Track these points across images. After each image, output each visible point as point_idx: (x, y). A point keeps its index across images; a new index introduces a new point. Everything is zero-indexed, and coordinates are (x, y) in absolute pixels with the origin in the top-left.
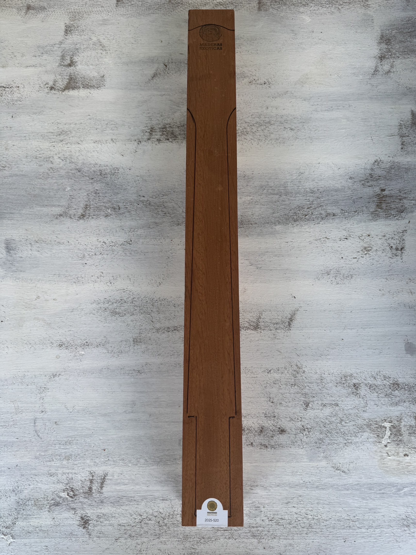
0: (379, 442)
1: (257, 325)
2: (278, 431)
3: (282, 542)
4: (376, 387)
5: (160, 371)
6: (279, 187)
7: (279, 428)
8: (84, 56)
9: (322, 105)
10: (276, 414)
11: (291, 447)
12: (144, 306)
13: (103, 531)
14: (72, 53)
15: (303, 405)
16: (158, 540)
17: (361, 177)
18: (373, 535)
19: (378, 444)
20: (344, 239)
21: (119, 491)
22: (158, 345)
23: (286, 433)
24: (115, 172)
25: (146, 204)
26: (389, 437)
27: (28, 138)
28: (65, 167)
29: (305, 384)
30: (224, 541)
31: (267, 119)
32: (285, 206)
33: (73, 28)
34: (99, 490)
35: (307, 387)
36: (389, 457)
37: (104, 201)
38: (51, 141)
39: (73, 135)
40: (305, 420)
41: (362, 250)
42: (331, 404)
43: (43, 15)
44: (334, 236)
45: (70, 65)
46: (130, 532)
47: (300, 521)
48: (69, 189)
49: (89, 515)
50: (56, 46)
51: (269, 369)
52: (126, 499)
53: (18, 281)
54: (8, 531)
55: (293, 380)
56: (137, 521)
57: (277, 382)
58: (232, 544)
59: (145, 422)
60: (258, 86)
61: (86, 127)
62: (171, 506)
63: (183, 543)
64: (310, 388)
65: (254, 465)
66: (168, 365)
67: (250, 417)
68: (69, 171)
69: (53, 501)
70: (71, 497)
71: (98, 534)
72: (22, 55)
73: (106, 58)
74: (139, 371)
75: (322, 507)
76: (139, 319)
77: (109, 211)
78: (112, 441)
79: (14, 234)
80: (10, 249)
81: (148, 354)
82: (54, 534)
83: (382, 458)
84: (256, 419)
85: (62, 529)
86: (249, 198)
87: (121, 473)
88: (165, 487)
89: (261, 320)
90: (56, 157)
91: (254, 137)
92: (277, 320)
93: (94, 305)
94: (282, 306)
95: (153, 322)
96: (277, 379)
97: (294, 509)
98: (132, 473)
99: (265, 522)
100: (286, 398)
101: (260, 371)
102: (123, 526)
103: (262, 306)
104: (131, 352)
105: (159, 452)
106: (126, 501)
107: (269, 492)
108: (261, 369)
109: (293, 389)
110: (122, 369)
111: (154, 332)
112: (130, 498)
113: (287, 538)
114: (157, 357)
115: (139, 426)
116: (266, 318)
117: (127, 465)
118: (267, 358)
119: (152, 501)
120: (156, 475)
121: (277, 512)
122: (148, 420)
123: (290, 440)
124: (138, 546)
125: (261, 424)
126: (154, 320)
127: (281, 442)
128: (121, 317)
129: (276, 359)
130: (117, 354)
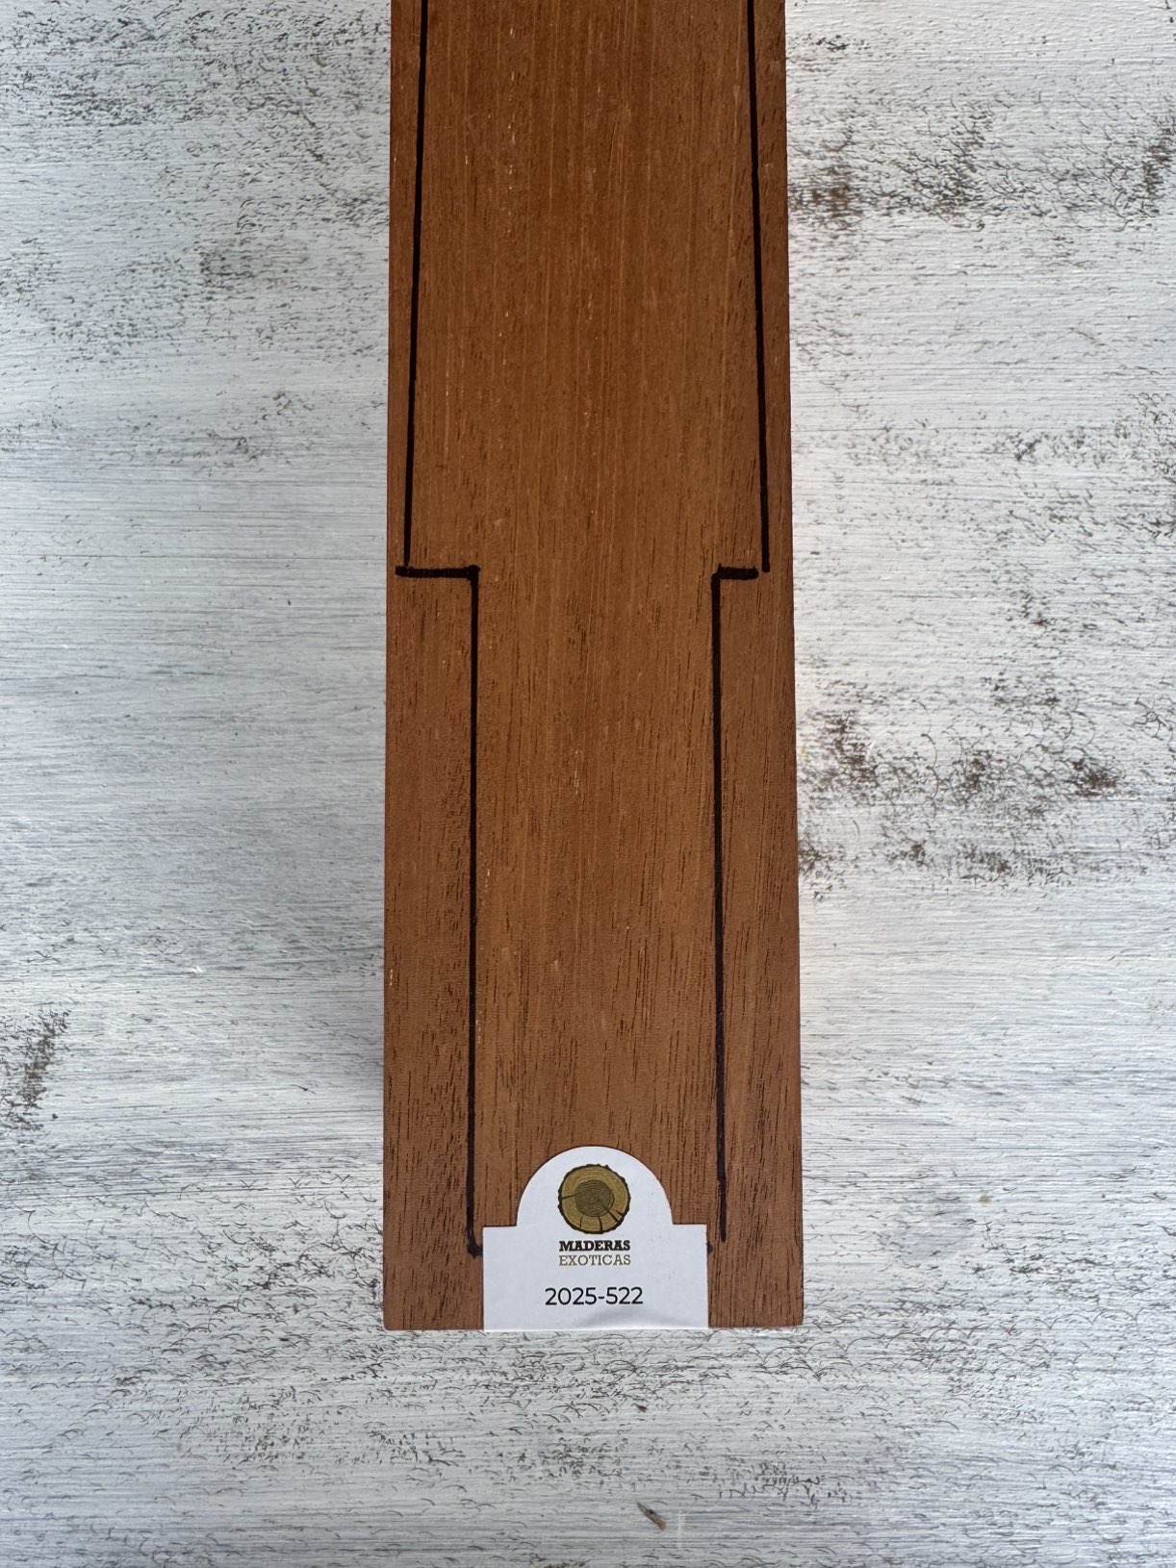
1: (959, 183)
2: (1072, 780)
3: (1090, 1385)
7: (1079, 765)
10: (1060, 687)
11: (1144, 870)
12: (266, 64)
13: (42, 1334)
16: (369, 1378)
21: (140, 1117)
23: (1118, 792)
30: (752, 1383)
34: (19, 1111)
46: (203, 1339)
51: (1028, 438)
52: (179, 1157)
56: (244, 1276)
57: (1069, 510)
58: (799, 1400)
59: (284, 732)
63: (516, 1397)
67: (907, 704)
71: (16, 1354)
74: (241, 444)
76: (236, 139)
78: (87, 835)
81: (296, 344)
84: (945, 717)
87: (146, 1011)
89: (979, 155)
92: (1077, 153)
94: (1111, 72)
95: (321, 156)
96: (1073, 493)
97: (1160, 1206)
98: (214, 1012)
99: (991, 1281)
100: (1120, 600)
101: (970, 449)
102: (162, 1305)
103: (993, 70)
104: (193, 334)
105: (368, 896)
106: (177, 1171)
107: (1018, 1119)
108: (979, 438)
109: (1160, 550)
110: (137, 428)
111: (327, 216)
112: (202, 1154)
113: (1116, 1366)
114: (351, 361)
115: (249, 750)
116: (1012, 142)
117: (181, 969)
118: (1015, 371)
119: (334, 1171)
120: (355, 1025)
121: (1063, 1228)
122: (305, 721)
123: (1143, 829)
124: (255, 1419)
125: (973, 741)
126: (329, 150)
127: (1087, 839)
128: (128, 127)
129: (1068, 381)
130: (104, 341)
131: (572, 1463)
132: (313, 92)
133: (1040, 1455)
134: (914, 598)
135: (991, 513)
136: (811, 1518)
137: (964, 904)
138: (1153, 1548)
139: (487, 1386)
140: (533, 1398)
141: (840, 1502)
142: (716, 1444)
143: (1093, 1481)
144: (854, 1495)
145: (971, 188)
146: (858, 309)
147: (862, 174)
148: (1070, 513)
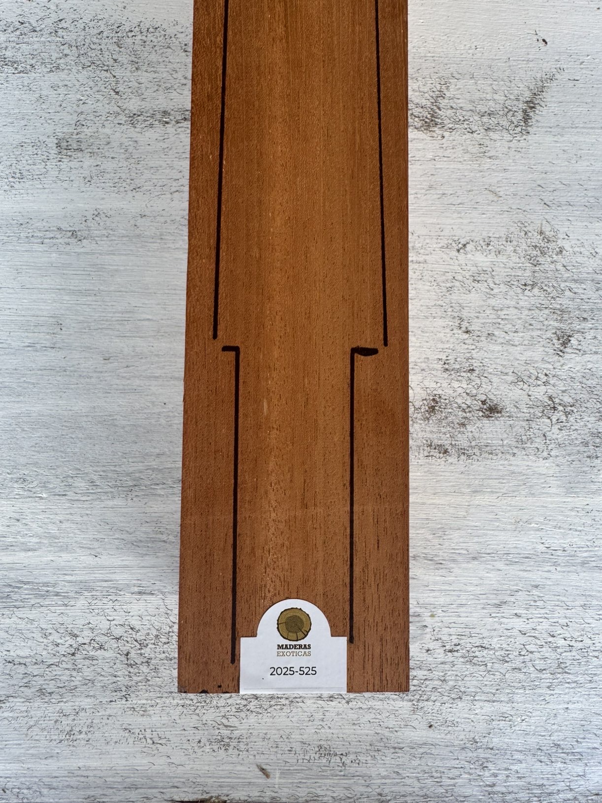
1: (432, 116)
2: (481, 410)
3: (481, 708)
5: (139, 236)
7: (484, 402)
10: (476, 364)
11: (514, 454)
12: (93, 46)
15: (555, 341)
16: (124, 702)
21: (12, 569)
22: (133, 161)
23: (502, 416)
29: (563, 285)
30: (315, 706)
35: (568, 293)
40: (557, 383)
46: (40, 681)
47: (532, 652)
51: (463, 241)
52: (31, 589)
55: (528, 273)
56: (62, 650)
57: (483, 277)
58: (338, 714)
59: (91, 377)
62: (163, 610)
63: (197, 711)
64: (577, 296)
66: (162, 220)
74: (74, 234)
76: (75, 82)
81: (103, 185)
87: (16, 516)
88: (147, 558)
89: (443, 103)
92: (491, 103)
94: (508, 64)
95: (118, 92)
96: (485, 269)
97: (518, 620)
98: (51, 517)
99: (435, 656)
100: (506, 322)
101: (435, 246)
102: (20, 664)
103: (450, 61)
104: (51, 179)
105: (130, 460)
106: (30, 596)
107: (450, 576)
108: (439, 241)
109: (526, 298)
110: (22, 224)
111: (120, 122)
112: (43, 588)
113: (494, 699)
114: (130, 194)
115: (73, 386)
116: (459, 96)
117: (35, 495)
118: (457, 209)
119: (109, 597)
120: (122, 524)
121: (470, 630)
122: (102, 372)
123: (514, 434)
124: (65, 721)
125: (432, 389)
126: (122, 90)
127: (487, 439)
128: (22, 75)
129: (484, 214)
130: (6, 180)
131: (224, 745)
132: (115, 60)
133: (456, 743)
135: (444, 278)
136: (342, 773)
137: (426, 469)
138: (511, 789)
139: (183, 706)
140: (205, 712)
141: (357, 765)
142: (296, 736)
143: (482, 756)
144: (364, 762)
145: (439, 118)
148: (483, 279)
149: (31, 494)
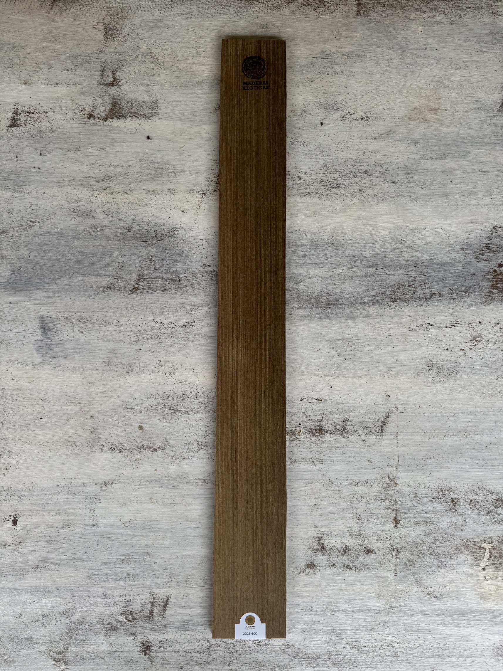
0: (477, 565)
1: (344, 429)
2: (364, 551)
4: (477, 503)
6: (375, 258)
7: (365, 548)
8: (130, 72)
9: (433, 151)
10: (362, 532)
11: (377, 569)
13: (166, 657)
14: (114, 66)
17: (474, 248)
18: (463, 665)
19: (475, 567)
20: (451, 326)
21: (184, 616)
23: (373, 553)
24: (173, 233)
25: (212, 275)
26: (488, 559)
27: (62, 184)
28: (110, 225)
29: (397, 499)
31: (363, 168)
32: (382, 282)
33: (114, 31)
34: (162, 614)
35: (399, 503)
36: (487, 582)
37: (161, 270)
38: (92, 189)
39: (119, 181)
40: (395, 540)
41: (471, 341)
42: (425, 522)
43: (75, 11)
44: (438, 322)
45: (112, 84)
46: (196, 659)
47: (384, 648)
48: (117, 254)
49: (151, 641)
50: (93, 55)
51: (357, 481)
52: (192, 623)
53: (58, 369)
54: (60, 656)
55: (383, 495)
56: (204, 647)
57: (365, 497)
60: (353, 122)
61: (136, 172)
64: (403, 504)
65: (336, 588)
67: (333, 535)
68: (116, 230)
69: (109, 626)
70: (130, 621)
71: (162, 661)
72: (49, 67)
73: (159, 75)
75: (410, 634)
77: (167, 283)
79: (50, 310)
80: (47, 330)
82: (112, 661)
83: (479, 582)
84: (340, 538)
85: (121, 655)
86: (338, 271)
87: (186, 595)
89: (348, 423)
90: (98, 211)
91: (347, 191)
92: (367, 423)
93: (152, 401)
94: (374, 406)
96: (365, 493)
97: (379, 636)
99: (346, 650)
100: (374, 515)
101: (345, 484)
102: (189, 652)
103: (351, 405)
104: (196, 458)
106: (192, 626)
107: (352, 618)
108: (347, 482)
109: (382, 505)
110: (185, 477)
116: (354, 420)
118: (354, 468)
121: (360, 640)
123: (377, 561)
125: (345, 543)
127: (367, 563)
128: (184, 416)
129: (365, 470)
130: (179, 460)
134: (334, 514)
135: (350, 497)
137: (343, 575)
145: (346, 430)
146: (324, 454)
147: (325, 426)
149: (191, 586)
